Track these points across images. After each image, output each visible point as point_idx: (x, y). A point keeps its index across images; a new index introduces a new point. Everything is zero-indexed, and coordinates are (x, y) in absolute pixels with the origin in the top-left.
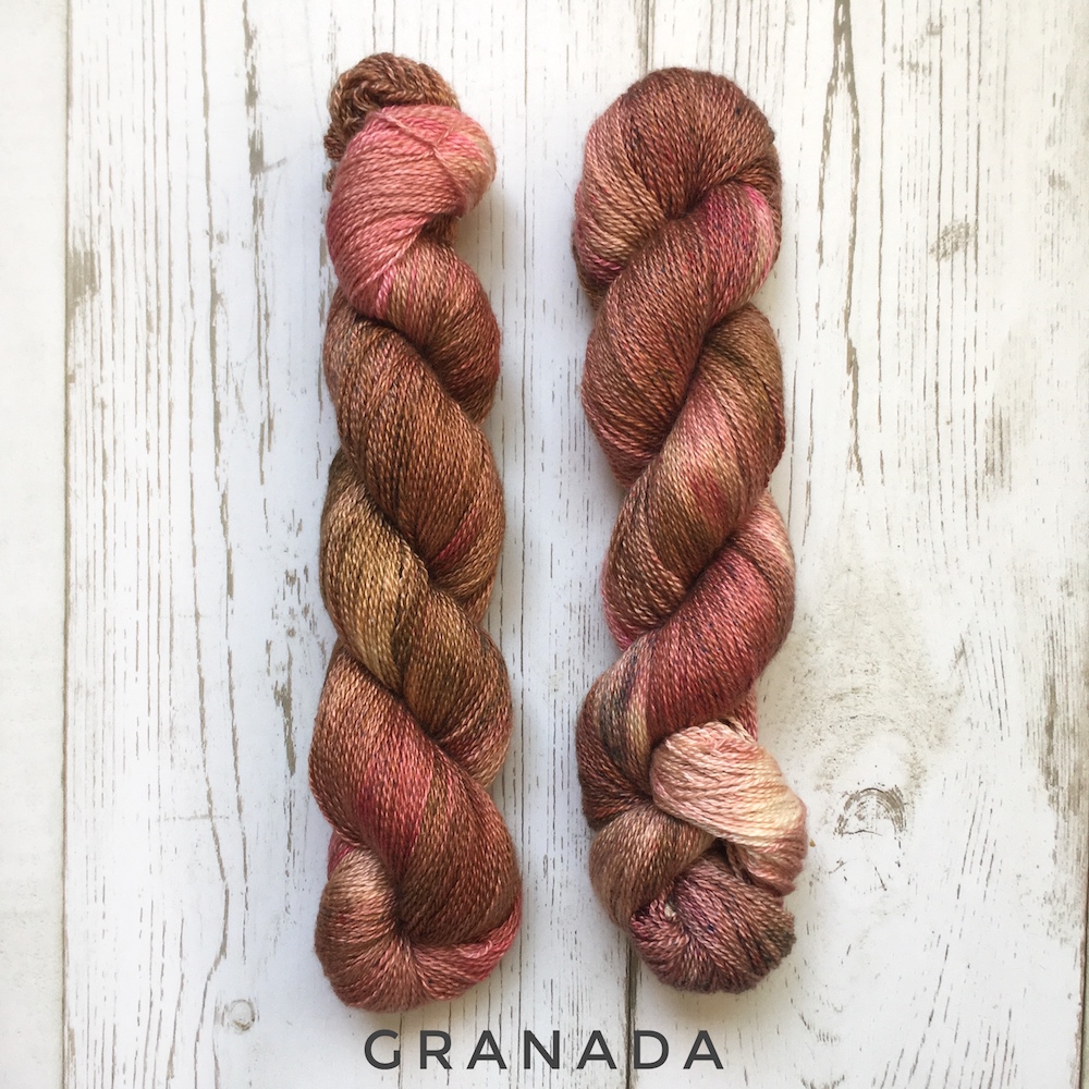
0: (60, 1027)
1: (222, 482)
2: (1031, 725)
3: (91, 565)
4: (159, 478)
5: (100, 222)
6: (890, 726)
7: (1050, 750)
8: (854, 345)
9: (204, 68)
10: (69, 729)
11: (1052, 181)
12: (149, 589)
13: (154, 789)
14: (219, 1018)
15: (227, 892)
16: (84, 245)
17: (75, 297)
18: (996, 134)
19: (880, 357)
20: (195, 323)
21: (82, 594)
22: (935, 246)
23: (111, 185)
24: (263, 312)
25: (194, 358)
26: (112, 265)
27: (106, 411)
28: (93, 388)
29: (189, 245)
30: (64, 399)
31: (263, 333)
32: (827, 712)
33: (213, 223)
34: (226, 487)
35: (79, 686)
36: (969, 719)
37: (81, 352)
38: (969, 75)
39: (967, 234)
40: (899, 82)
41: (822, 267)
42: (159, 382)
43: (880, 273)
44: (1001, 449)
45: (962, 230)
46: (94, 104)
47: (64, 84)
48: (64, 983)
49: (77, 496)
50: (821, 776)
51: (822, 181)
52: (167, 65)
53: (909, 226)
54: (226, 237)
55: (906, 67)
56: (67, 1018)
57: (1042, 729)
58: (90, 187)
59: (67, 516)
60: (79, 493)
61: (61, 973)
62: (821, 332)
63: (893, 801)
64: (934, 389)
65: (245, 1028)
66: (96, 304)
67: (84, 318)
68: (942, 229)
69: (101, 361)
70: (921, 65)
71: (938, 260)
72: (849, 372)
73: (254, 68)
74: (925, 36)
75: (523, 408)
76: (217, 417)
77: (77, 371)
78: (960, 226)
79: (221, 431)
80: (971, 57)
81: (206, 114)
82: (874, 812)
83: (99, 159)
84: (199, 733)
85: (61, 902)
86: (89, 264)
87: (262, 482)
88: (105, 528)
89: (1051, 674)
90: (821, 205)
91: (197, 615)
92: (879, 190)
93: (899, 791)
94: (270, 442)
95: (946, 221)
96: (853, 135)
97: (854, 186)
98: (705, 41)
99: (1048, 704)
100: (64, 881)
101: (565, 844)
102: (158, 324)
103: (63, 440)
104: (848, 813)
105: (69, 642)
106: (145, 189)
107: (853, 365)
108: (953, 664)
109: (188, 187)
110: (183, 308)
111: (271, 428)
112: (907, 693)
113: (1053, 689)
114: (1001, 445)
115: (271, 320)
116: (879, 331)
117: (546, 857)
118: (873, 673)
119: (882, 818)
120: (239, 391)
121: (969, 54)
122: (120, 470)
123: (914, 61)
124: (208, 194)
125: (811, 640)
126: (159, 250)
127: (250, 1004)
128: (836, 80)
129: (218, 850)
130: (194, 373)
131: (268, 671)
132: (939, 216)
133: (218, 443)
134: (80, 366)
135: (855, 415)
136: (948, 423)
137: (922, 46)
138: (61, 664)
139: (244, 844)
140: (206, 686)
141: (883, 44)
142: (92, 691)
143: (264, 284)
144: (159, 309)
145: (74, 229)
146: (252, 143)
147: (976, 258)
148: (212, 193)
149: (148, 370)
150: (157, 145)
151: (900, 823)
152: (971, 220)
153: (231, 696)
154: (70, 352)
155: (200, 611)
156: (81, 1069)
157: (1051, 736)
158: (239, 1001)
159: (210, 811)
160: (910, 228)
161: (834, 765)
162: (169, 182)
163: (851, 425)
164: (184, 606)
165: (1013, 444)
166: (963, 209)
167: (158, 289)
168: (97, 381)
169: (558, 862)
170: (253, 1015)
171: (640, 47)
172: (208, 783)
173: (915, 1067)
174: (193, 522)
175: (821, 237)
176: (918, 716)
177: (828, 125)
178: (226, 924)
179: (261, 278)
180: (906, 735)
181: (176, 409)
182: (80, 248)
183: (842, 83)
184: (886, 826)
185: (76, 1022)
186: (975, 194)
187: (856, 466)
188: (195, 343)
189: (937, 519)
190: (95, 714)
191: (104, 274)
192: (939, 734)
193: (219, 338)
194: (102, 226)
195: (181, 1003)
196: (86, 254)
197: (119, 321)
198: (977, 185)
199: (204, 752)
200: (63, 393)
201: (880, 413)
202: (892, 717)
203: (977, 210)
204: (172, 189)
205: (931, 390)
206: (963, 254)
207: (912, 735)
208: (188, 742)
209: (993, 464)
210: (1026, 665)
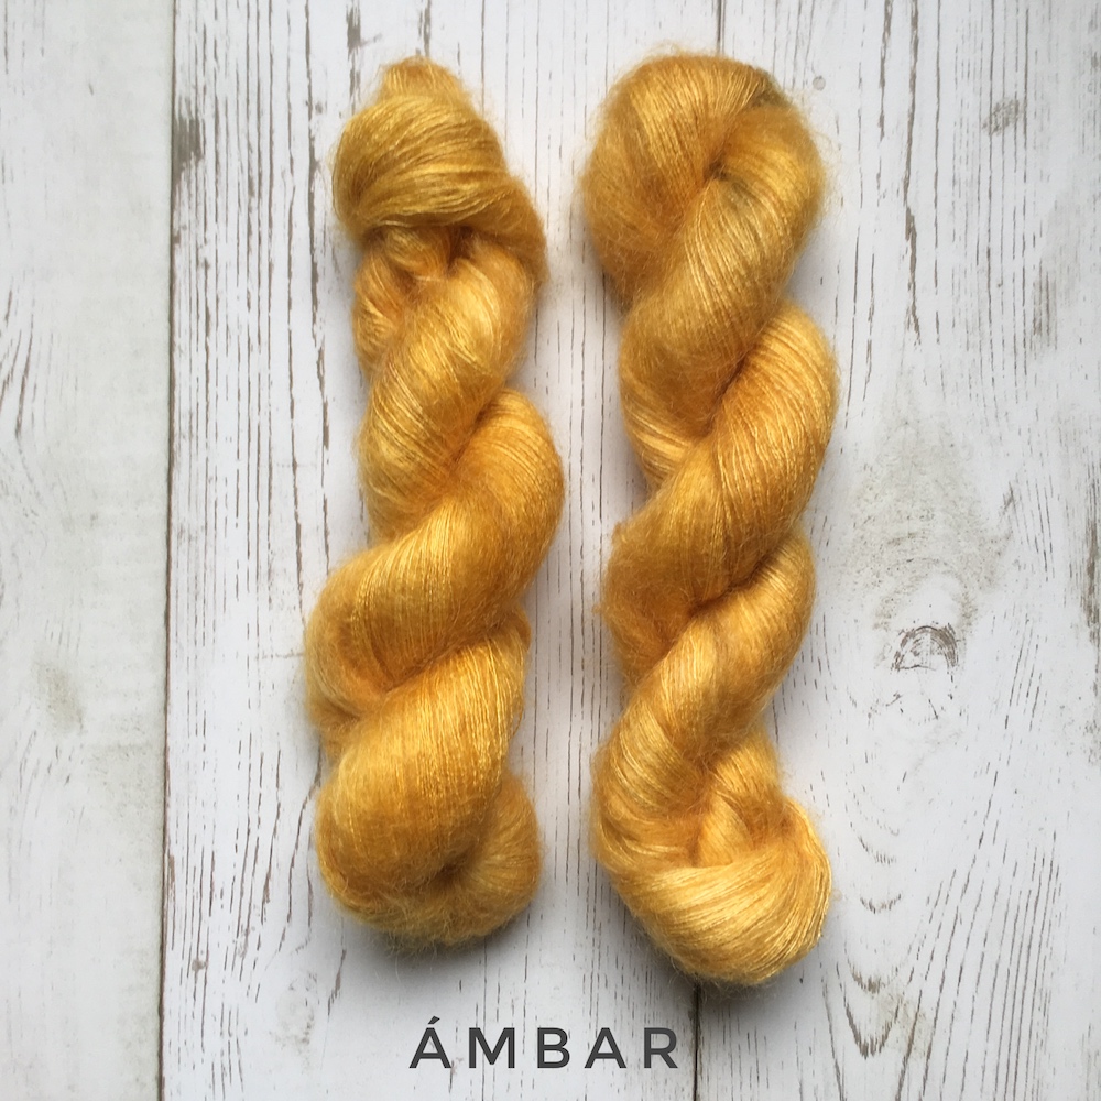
0: (161, 855)
1: (319, 339)
2: (1074, 567)
3: (194, 416)
4: (259, 335)
5: (205, 92)
6: (943, 568)
7: (1092, 590)
8: (912, 213)
10: (172, 574)
11: (1095, 62)
12: (249, 440)
13: (253, 630)
14: (312, 845)
16: (190, 113)
17: (181, 162)
18: (1043, 18)
19: (936, 224)
20: (294, 190)
21: (185, 445)
22: (988, 120)
23: (216, 58)
25: (293, 223)
26: (216, 132)
27: (209, 271)
28: (197, 250)
29: (290, 115)
30: (169, 259)
32: (885, 556)
33: (313, 94)
34: (323, 343)
35: (182, 531)
36: (1017, 561)
37: (186, 215)
39: (1017, 110)
41: (885, 139)
42: (260, 244)
43: (937, 146)
44: (1048, 309)
48: (165, 813)
49: (181, 351)
50: (879, 615)
51: (883, 60)
53: (963, 103)
54: (324, 108)
56: (167, 846)
57: (1085, 570)
58: (196, 59)
59: (171, 370)
60: (183, 348)
61: (162, 804)
62: (882, 201)
63: (946, 638)
64: (986, 255)
66: (200, 171)
67: (189, 183)
68: (994, 105)
69: (205, 223)
71: (990, 134)
72: (907, 238)
76: (315, 277)
77: (182, 233)
78: (1011, 103)
79: (318, 291)
82: (929, 649)
83: (205, 33)
84: (296, 576)
85: (163, 736)
86: (194, 132)
88: (207, 382)
89: (1092, 519)
90: (883, 83)
91: (295, 465)
92: (935, 69)
93: (951, 628)
95: (997, 98)
96: (912, 18)
97: (913, 64)
99: (1090, 546)
100: (166, 716)
102: (259, 189)
103: (168, 298)
104: (904, 650)
105: (173, 491)
106: (248, 62)
107: (911, 232)
108: (1002, 510)
109: (289, 60)
110: (283, 174)
112: (960, 537)
113: (1094, 533)
114: (1048, 306)
116: (936, 200)
118: (928, 519)
119: (936, 654)
120: (336, 252)
122: (222, 327)
124: (308, 67)
125: (871, 489)
126: (261, 119)
130: (293, 235)
131: (362, 517)
132: (991, 94)
133: (315, 302)
134: (185, 228)
135: (913, 278)
136: (999, 286)
138: (165, 510)
140: (303, 531)
142: (194, 535)
144: (260, 175)
145: (180, 99)
146: (350, 19)
147: (1025, 132)
148: (312, 65)
149: (249, 232)
150: (260, 21)
151: (952, 658)
153: (326, 541)
154: (175, 214)
155: (298, 461)
156: (180, 896)
157: (1092, 577)
160: (965, 102)
161: (892, 604)
162: (271, 56)
163: (909, 287)
164: (282, 455)
165: (1058, 305)
166: (1013, 85)
167: (259, 157)
168: (201, 241)
172: (304, 623)
173: (966, 886)
174: (291, 376)
175: (882, 111)
176: (970, 559)
177: (889, 8)
180: (959, 577)
181: (275, 270)
182: (186, 116)
184: (939, 661)
185: (176, 850)
186: (1024, 74)
187: (913, 326)
188: (294, 207)
189: (988, 376)
190: (197, 558)
191: (208, 141)
192: (989, 576)
193: (317, 203)
194: (207, 96)
195: (278, 830)
196: (191, 122)
197: (222, 186)
198: (1026, 65)
199: (300, 593)
200: (168, 253)
201: (936, 276)
202: (946, 560)
203: (1026, 88)
204: (275, 61)
205: (983, 255)
206: (1013, 129)
207: (964, 577)
208: (285, 584)
209: (1040, 324)
210: (1070, 511)
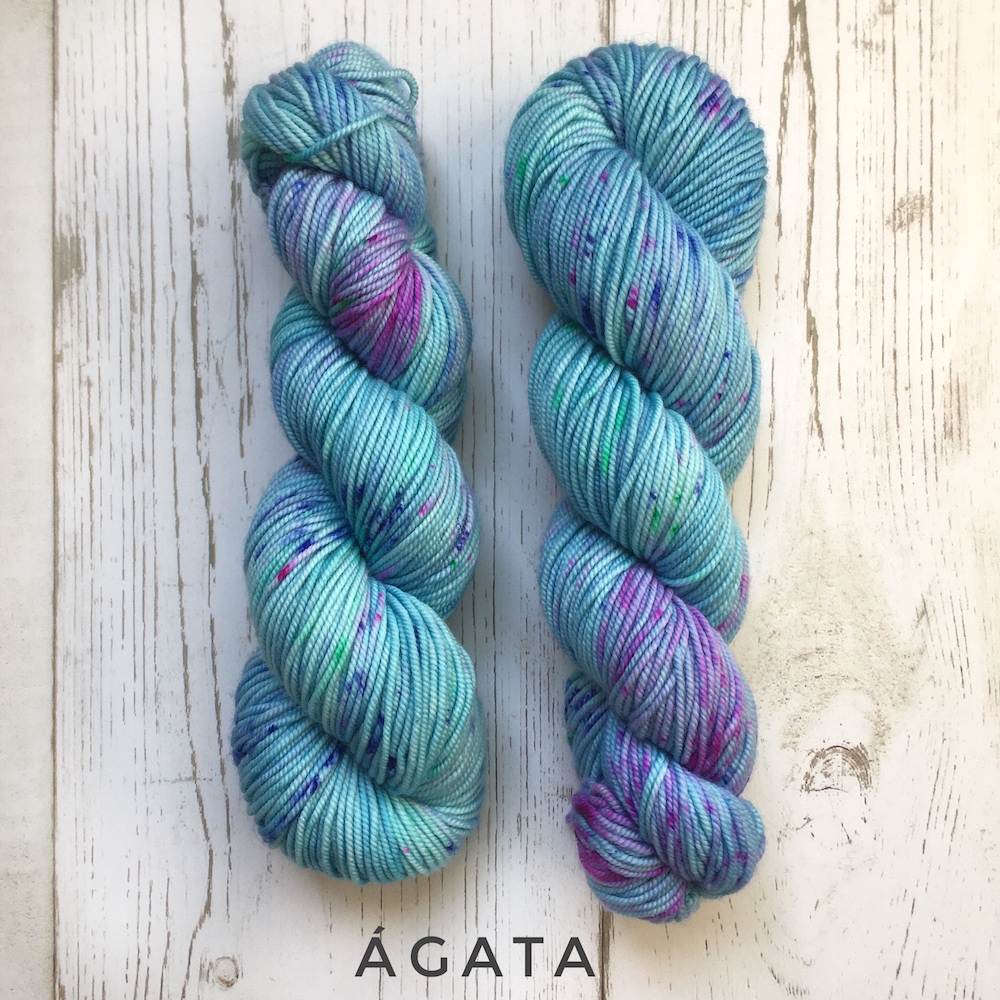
0: (52, 984)
1: (204, 455)
2: (992, 683)
3: (79, 536)
4: (143, 452)
5: (85, 209)
6: (855, 685)
8: (813, 315)
9: (183, 59)
10: (58, 696)
12: (135, 560)
13: (140, 754)
14: (204, 974)
15: (211, 852)
16: (71, 230)
17: (62, 280)
18: (949, 108)
19: (838, 327)
20: (177, 304)
21: (70, 566)
22: (892, 217)
23: (95, 173)
24: (242, 292)
25: (176, 339)
26: (97, 249)
27: (92, 389)
28: (80, 367)
29: (171, 229)
30: (51, 378)
31: (242, 312)
32: (792, 672)
33: (194, 208)
34: (208, 460)
35: (67, 654)
36: (932, 677)
37: (68, 333)
38: (921, 52)
39: (922, 205)
40: (852, 59)
41: (782, 238)
42: (142, 360)
43: (838, 243)
44: (959, 413)
45: (917, 201)
46: (79, 95)
47: (50, 77)
48: (55, 942)
49: (65, 471)
50: (786, 735)
51: (779, 157)
52: (148, 57)
53: (866, 199)
54: (205, 220)
55: (860, 45)
56: (58, 976)
58: (76, 175)
59: (55, 490)
60: (66, 468)
61: (51, 933)
62: (781, 303)
63: (858, 758)
64: (892, 357)
65: (229, 984)
66: (82, 287)
67: (71, 300)
68: (898, 200)
69: (87, 341)
70: (874, 44)
71: (894, 231)
72: (808, 341)
73: (231, 58)
74: (878, 15)
75: (493, 380)
76: (198, 393)
77: (64, 351)
78: (916, 198)
79: (202, 407)
80: (923, 34)
81: (186, 103)
82: (840, 769)
83: (84, 148)
84: (183, 698)
85: (51, 863)
86: (75, 249)
87: (242, 455)
88: (91, 501)
90: (780, 180)
91: (181, 585)
92: (835, 164)
93: (863, 748)
94: (249, 416)
95: (901, 193)
96: (809, 112)
97: (811, 160)
98: (664, 24)
100: (54, 843)
101: (538, 803)
102: (141, 305)
103: (51, 417)
104: (814, 771)
105: (58, 613)
106: (128, 176)
107: (812, 334)
108: (914, 624)
109: (169, 174)
110: (165, 288)
111: (250, 403)
112: (870, 652)
114: (959, 410)
115: (251, 298)
116: (838, 301)
117: (519, 816)
118: (837, 633)
119: (847, 774)
120: (220, 367)
121: (921, 32)
122: (106, 446)
123: (867, 40)
124: (188, 179)
125: (775, 602)
126: (143, 233)
127: (234, 961)
128: (793, 59)
129: (202, 812)
130: (177, 352)
131: (249, 637)
132: (894, 189)
133: (199, 418)
134: (67, 346)
135: (816, 382)
136: (906, 389)
137: (875, 25)
138: (50, 634)
139: (227, 806)
140: (190, 653)
141: (837, 24)
142: (79, 658)
143: (242, 265)
144: (142, 290)
145: (61, 216)
146: (230, 130)
147: (931, 228)
148: (192, 180)
149: (132, 349)
150: (139, 133)
151: (865, 779)
152: (926, 192)
153: (213, 662)
154: (57, 333)
155: (183, 580)
158: (223, 958)
159: (194, 773)
160: (867, 201)
161: (800, 723)
162: (151, 169)
163: (812, 392)
164: (167, 575)
165: (970, 408)
166: (918, 181)
167: (141, 271)
168: (83, 360)
169: (531, 819)
170: (237, 971)
171: (602, 31)
172: (192, 747)
174: (176, 494)
175: (780, 210)
176: (882, 675)
177: (785, 102)
178: (210, 884)
179: (239, 260)
180: (870, 693)
181: (159, 386)
182: (66, 233)
183: (798, 62)
184: (851, 783)
185: (67, 980)
186: (929, 167)
187: (817, 431)
188: (176, 323)
189: (897, 481)
190: (83, 681)
191: (88, 258)
192: (903, 692)
193: (200, 317)
194: (87, 212)
195: (168, 960)
196: (72, 239)
197: (104, 304)
198: (932, 158)
199: (188, 717)
200: (51, 372)
201: (839, 380)
202: (856, 677)
203: (931, 182)
204: (155, 176)
205: (889, 357)
206: (919, 225)
207: (876, 693)
208: (172, 707)
209: (952, 428)
210: (987, 624)
